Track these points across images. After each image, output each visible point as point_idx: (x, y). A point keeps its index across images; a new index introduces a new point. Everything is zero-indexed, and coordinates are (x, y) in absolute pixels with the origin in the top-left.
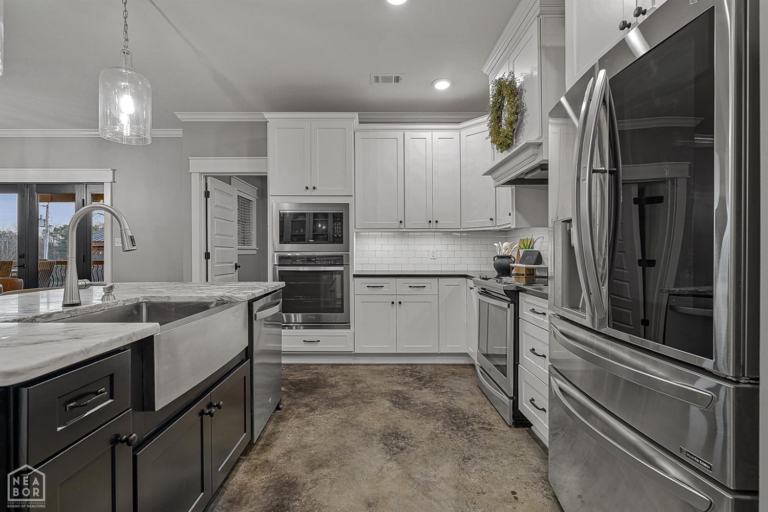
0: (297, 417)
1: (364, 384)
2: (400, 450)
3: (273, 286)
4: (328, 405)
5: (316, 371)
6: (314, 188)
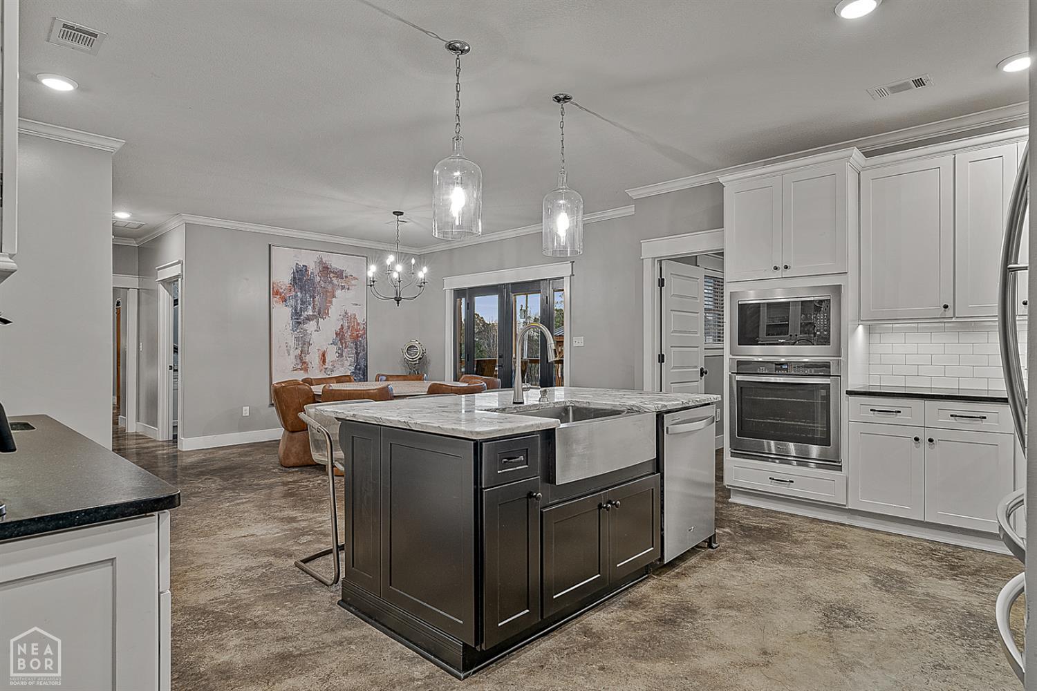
0: (730, 560)
1: (845, 551)
2: (842, 626)
3: (698, 400)
4: (776, 560)
5: (784, 521)
6: (787, 267)
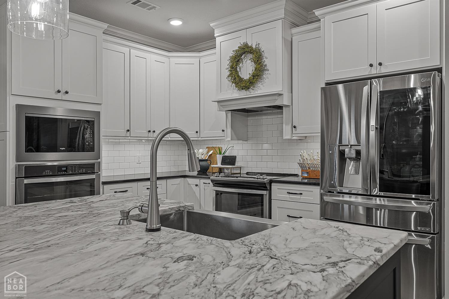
6: (67, 93)
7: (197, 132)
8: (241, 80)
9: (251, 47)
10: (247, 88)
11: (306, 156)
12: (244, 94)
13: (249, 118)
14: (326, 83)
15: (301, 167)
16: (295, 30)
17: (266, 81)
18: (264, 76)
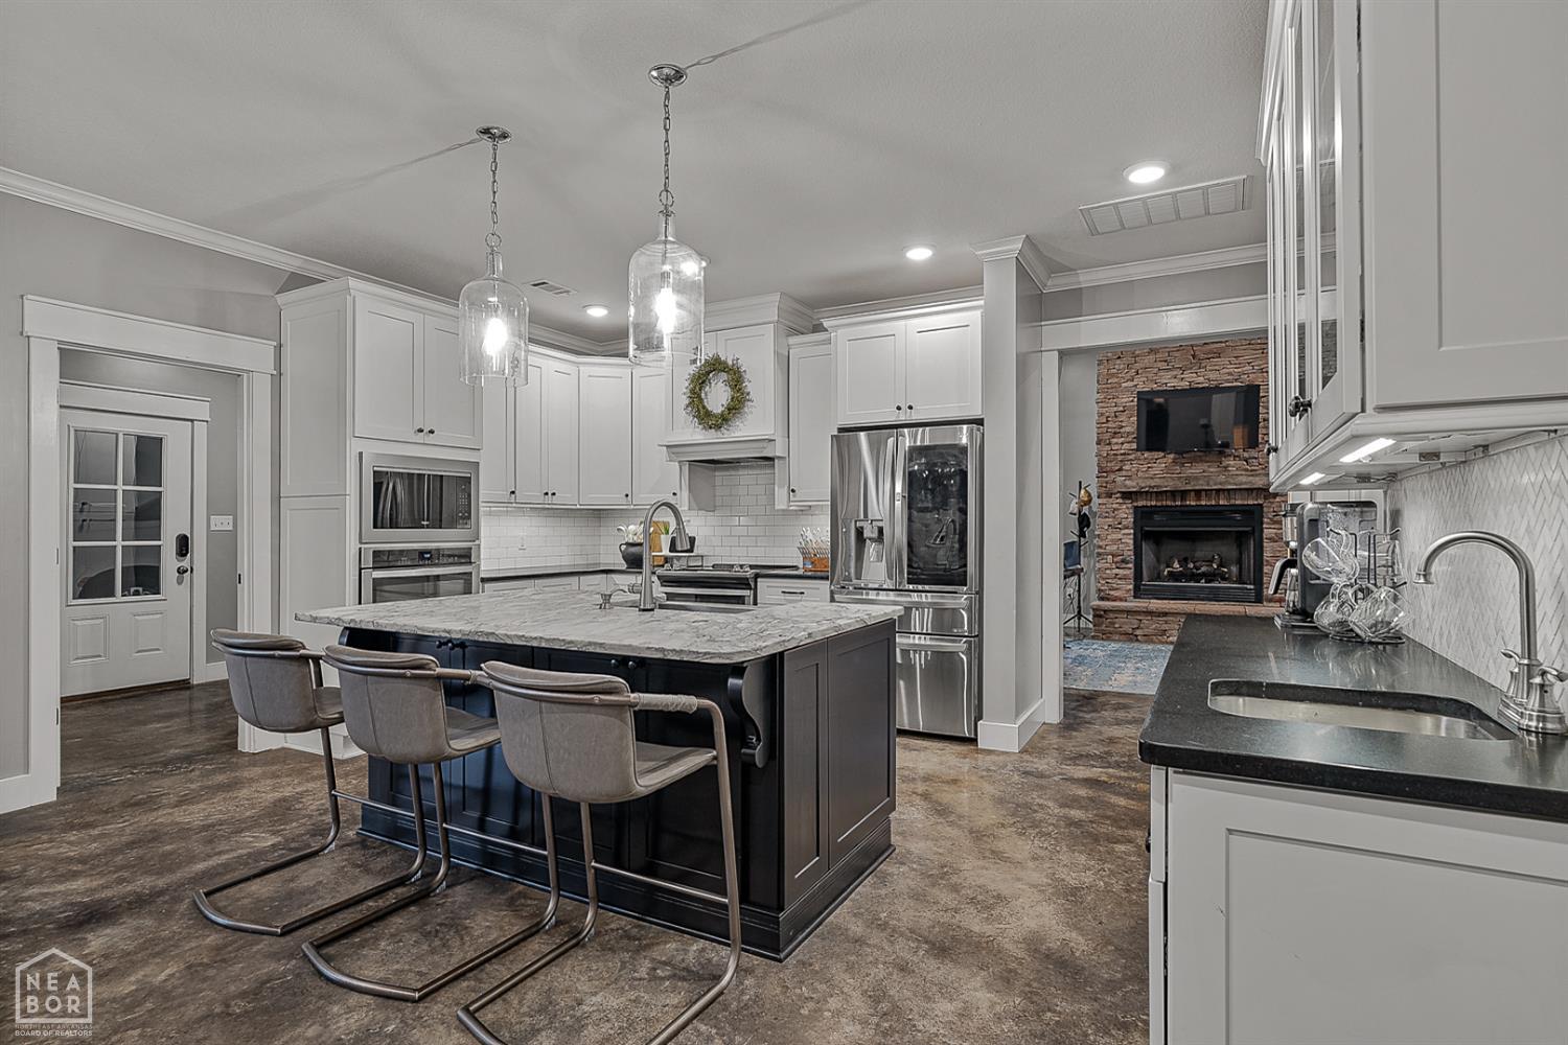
6: (432, 432)
7: (627, 496)
8: (708, 414)
9: (725, 363)
10: (718, 427)
11: (810, 536)
12: (711, 436)
13: (717, 474)
14: (839, 429)
15: (803, 553)
16: (793, 340)
17: (749, 417)
18: (746, 409)
